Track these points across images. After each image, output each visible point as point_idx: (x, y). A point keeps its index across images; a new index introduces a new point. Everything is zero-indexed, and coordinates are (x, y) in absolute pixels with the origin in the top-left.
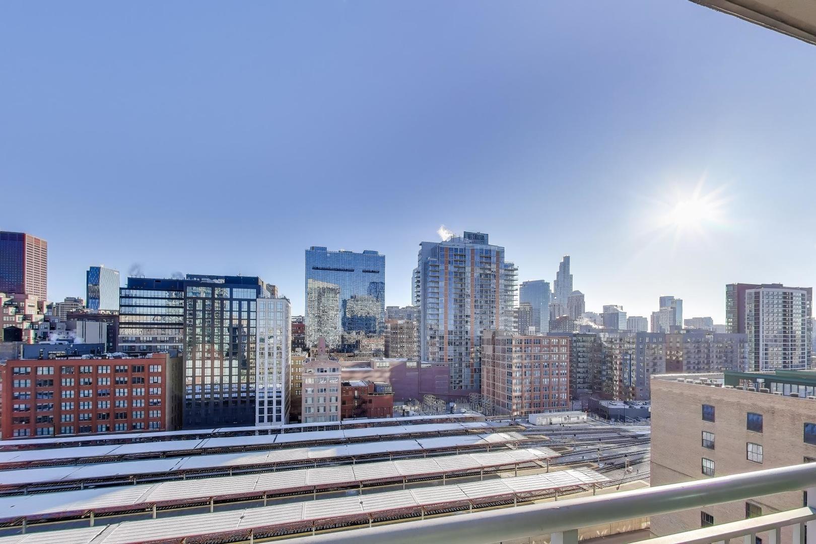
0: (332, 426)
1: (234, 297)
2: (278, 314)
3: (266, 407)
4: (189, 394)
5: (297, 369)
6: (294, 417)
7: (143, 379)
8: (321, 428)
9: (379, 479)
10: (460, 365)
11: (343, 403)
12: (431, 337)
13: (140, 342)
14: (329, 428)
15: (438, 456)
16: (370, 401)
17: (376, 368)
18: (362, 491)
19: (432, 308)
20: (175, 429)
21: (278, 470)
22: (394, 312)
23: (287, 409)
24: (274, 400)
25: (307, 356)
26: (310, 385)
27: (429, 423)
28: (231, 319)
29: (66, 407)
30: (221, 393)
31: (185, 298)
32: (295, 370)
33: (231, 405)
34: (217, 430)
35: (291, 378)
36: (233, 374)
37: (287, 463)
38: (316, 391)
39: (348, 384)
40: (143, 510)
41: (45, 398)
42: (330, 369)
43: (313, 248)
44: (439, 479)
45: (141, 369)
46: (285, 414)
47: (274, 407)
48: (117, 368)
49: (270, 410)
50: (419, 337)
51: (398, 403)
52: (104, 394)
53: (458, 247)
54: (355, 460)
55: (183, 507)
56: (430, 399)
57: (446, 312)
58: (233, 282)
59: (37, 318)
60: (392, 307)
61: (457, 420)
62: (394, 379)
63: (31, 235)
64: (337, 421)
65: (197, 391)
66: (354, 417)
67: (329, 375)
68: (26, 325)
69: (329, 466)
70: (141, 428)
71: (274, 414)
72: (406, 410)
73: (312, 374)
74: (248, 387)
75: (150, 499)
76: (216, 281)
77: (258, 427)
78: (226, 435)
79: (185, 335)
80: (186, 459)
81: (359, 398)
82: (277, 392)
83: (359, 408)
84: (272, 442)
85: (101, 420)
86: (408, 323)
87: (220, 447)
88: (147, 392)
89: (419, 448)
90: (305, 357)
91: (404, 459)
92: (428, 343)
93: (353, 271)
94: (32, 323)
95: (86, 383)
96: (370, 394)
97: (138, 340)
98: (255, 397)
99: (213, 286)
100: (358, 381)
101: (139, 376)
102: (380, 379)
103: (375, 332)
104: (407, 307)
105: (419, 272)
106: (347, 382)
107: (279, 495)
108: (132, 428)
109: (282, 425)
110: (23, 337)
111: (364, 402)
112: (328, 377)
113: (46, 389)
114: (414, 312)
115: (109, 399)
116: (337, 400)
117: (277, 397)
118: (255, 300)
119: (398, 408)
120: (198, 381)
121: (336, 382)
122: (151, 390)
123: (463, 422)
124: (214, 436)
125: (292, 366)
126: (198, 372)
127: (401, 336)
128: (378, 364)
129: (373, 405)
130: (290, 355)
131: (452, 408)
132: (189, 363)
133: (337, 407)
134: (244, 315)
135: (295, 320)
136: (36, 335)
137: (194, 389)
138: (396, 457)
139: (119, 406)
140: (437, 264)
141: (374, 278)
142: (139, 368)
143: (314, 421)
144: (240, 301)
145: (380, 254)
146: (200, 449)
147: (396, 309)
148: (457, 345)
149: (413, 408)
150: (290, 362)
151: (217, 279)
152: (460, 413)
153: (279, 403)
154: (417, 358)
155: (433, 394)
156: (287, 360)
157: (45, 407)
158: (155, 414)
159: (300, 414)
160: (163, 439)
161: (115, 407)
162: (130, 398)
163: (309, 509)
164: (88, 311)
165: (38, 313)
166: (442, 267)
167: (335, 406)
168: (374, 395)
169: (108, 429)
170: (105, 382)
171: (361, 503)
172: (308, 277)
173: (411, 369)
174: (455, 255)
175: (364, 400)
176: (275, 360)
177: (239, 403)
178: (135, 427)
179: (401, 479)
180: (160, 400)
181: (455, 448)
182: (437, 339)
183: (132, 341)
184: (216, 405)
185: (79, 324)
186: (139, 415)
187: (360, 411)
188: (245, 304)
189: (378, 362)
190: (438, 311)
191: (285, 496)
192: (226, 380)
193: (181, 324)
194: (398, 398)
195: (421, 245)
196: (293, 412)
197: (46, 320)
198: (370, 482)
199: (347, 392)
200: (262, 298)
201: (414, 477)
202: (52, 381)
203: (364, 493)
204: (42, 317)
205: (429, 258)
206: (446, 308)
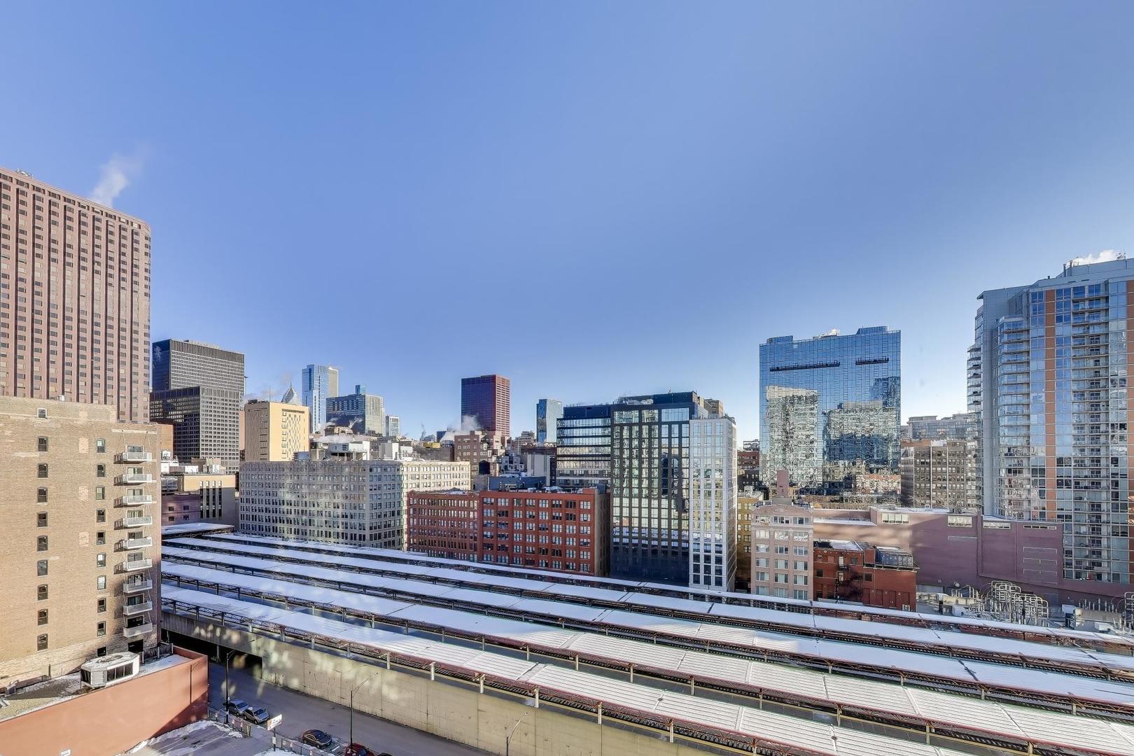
0: (799, 606)
1: (663, 420)
2: (718, 439)
3: (702, 563)
4: (615, 537)
5: (746, 516)
6: (741, 584)
7: (575, 516)
8: (781, 607)
9: (871, 710)
10: (1096, 529)
11: (818, 573)
12: (1009, 471)
13: (575, 475)
14: (794, 608)
15: (1026, 706)
16: (869, 578)
17: (880, 521)
18: (842, 720)
19: (1009, 414)
20: (604, 575)
21: (711, 652)
22: (923, 427)
23: (731, 571)
24: (713, 555)
25: (761, 498)
26: (763, 541)
27: (997, 636)
28: (660, 448)
29: (518, 538)
30: (650, 539)
31: (612, 426)
32: (742, 516)
33: (661, 555)
34: (642, 584)
35: (738, 528)
36: (662, 517)
37: (725, 645)
38: (772, 550)
39: (826, 545)
40: (567, 657)
41: (503, 527)
42: (795, 519)
43: (771, 340)
44: (1018, 750)
45: (572, 504)
46: (729, 577)
47: (713, 565)
48: (554, 502)
49: (707, 569)
50: (980, 470)
51: (928, 588)
52: (544, 529)
53: (1086, 284)
54: (830, 668)
55: (604, 666)
56: (1006, 591)
57: (1050, 420)
58: (663, 401)
59: (501, 452)
60: (921, 418)
61: (1082, 644)
62: (919, 545)
63: (500, 375)
64: (806, 599)
65: (625, 534)
66: (836, 598)
67: (793, 528)
68: (494, 459)
69: (787, 665)
70: (573, 569)
71: (713, 576)
72: (944, 603)
73: (767, 524)
74: (680, 535)
75: (573, 647)
76: (645, 403)
77: (692, 589)
78: (652, 592)
79: (613, 467)
80: (609, 611)
81: (846, 569)
82: (716, 545)
83: (847, 586)
84: (705, 611)
85: (541, 555)
86: (955, 444)
87: (646, 606)
88: (578, 530)
89: (969, 678)
90: (757, 499)
91: (933, 689)
92: (1001, 481)
93: (838, 365)
94: (498, 457)
95: (530, 516)
96: (867, 565)
97: (572, 473)
98: (688, 548)
99: (640, 408)
100: (846, 542)
101: (569, 512)
102: (889, 543)
103: (885, 462)
104: (954, 416)
105: (978, 349)
106: (827, 541)
107: (712, 686)
108: (566, 568)
109: (724, 592)
110: (491, 471)
111: (856, 576)
112: (791, 530)
113: (503, 519)
114: (968, 424)
115: (548, 534)
116: (806, 568)
117: (717, 552)
118: (687, 422)
119: (929, 596)
120: (626, 522)
121: (804, 538)
122: (582, 528)
123: (1099, 651)
124: (640, 590)
125: (739, 511)
126: (626, 512)
127: (939, 469)
128: (885, 517)
129: (874, 584)
130: (735, 496)
131: (1069, 616)
132: (616, 501)
133: (806, 578)
134: (675, 442)
135: (749, 446)
136: (500, 467)
137: (621, 531)
138: (911, 681)
139: (555, 543)
140: (1024, 327)
141: (882, 371)
142: (571, 503)
143: (771, 594)
144: (670, 424)
145: (890, 330)
146: (624, 603)
147: (929, 421)
148: (1086, 488)
149: (962, 601)
150: (735, 505)
151: (646, 400)
152: (1095, 630)
153: (719, 560)
154: (974, 511)
155: (1013, 582)
156: (730, 502)
157: (503, 536)
158: (585, 555)
159: (749, 580)
160: (592, 584)
161: (552, 543)
162: (564, 536)
163: (748, 719)
164: (536, 444)
165: (502, 448)
166: (1037, 332)
167: (804, 576)
168: (875, 568)
169: (547, 565)
170: (544, 516)
171: (834, 738)
172: (764, 384)
173: (960, 529)
174: (1074, 302)
175: (857, 573)
176: (713, 501)
177: (670, 554)
178: (568, 567)
179: (923, 723)
180: (589, 541)
181: (1070, 700)
182: (1026, 474)
183: (567, 475)
184: (644, 552)
185: (529, 457)
186: (571, 554)
187: (848, 590)
188: (675, 428)
189: (884, 513)
190: (1029, 419)
191: (719, 690)
192: (655, 523)
193: (608, 455)
194: (926, 579)
195: (981, 297)
196: (740, 576)
197: (506, 454)
198: (862, 711)
199: (825, 557)
200: (697, 419)
201: (955, 729)
202: (507, 512)
203: (844, 724)
204: (504, 451)
205: (1002, 319)
206: (1050, 410)
